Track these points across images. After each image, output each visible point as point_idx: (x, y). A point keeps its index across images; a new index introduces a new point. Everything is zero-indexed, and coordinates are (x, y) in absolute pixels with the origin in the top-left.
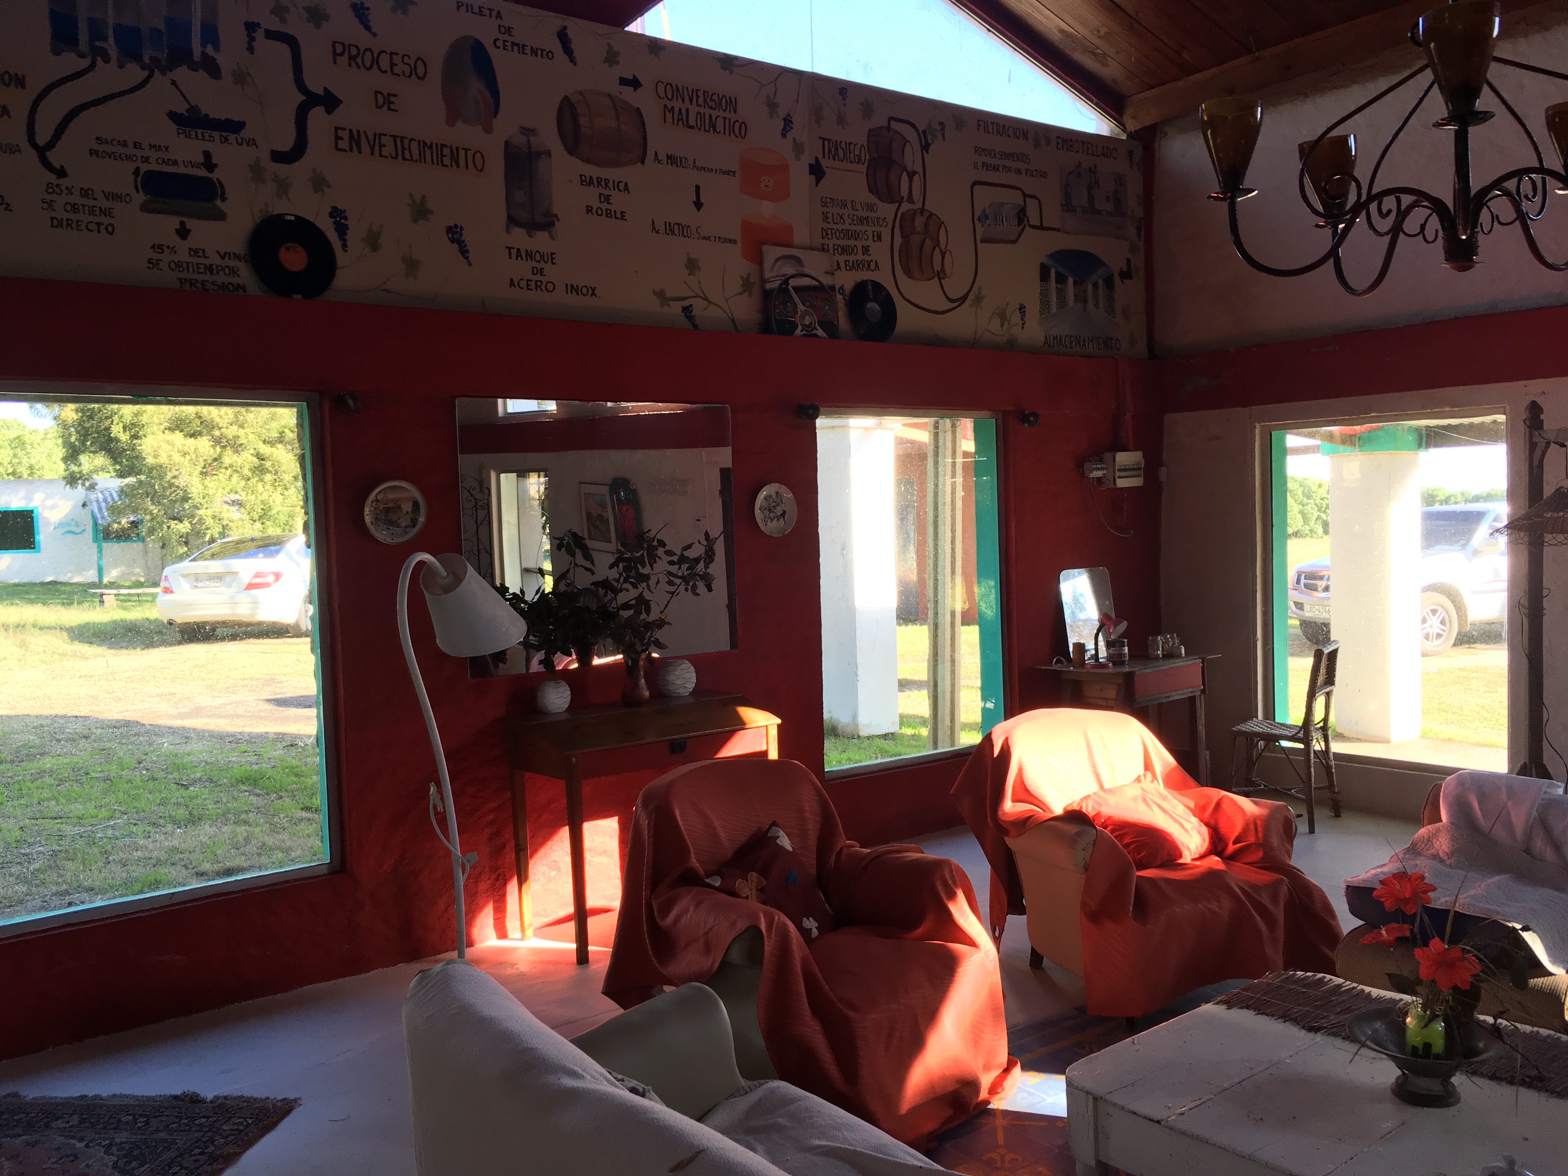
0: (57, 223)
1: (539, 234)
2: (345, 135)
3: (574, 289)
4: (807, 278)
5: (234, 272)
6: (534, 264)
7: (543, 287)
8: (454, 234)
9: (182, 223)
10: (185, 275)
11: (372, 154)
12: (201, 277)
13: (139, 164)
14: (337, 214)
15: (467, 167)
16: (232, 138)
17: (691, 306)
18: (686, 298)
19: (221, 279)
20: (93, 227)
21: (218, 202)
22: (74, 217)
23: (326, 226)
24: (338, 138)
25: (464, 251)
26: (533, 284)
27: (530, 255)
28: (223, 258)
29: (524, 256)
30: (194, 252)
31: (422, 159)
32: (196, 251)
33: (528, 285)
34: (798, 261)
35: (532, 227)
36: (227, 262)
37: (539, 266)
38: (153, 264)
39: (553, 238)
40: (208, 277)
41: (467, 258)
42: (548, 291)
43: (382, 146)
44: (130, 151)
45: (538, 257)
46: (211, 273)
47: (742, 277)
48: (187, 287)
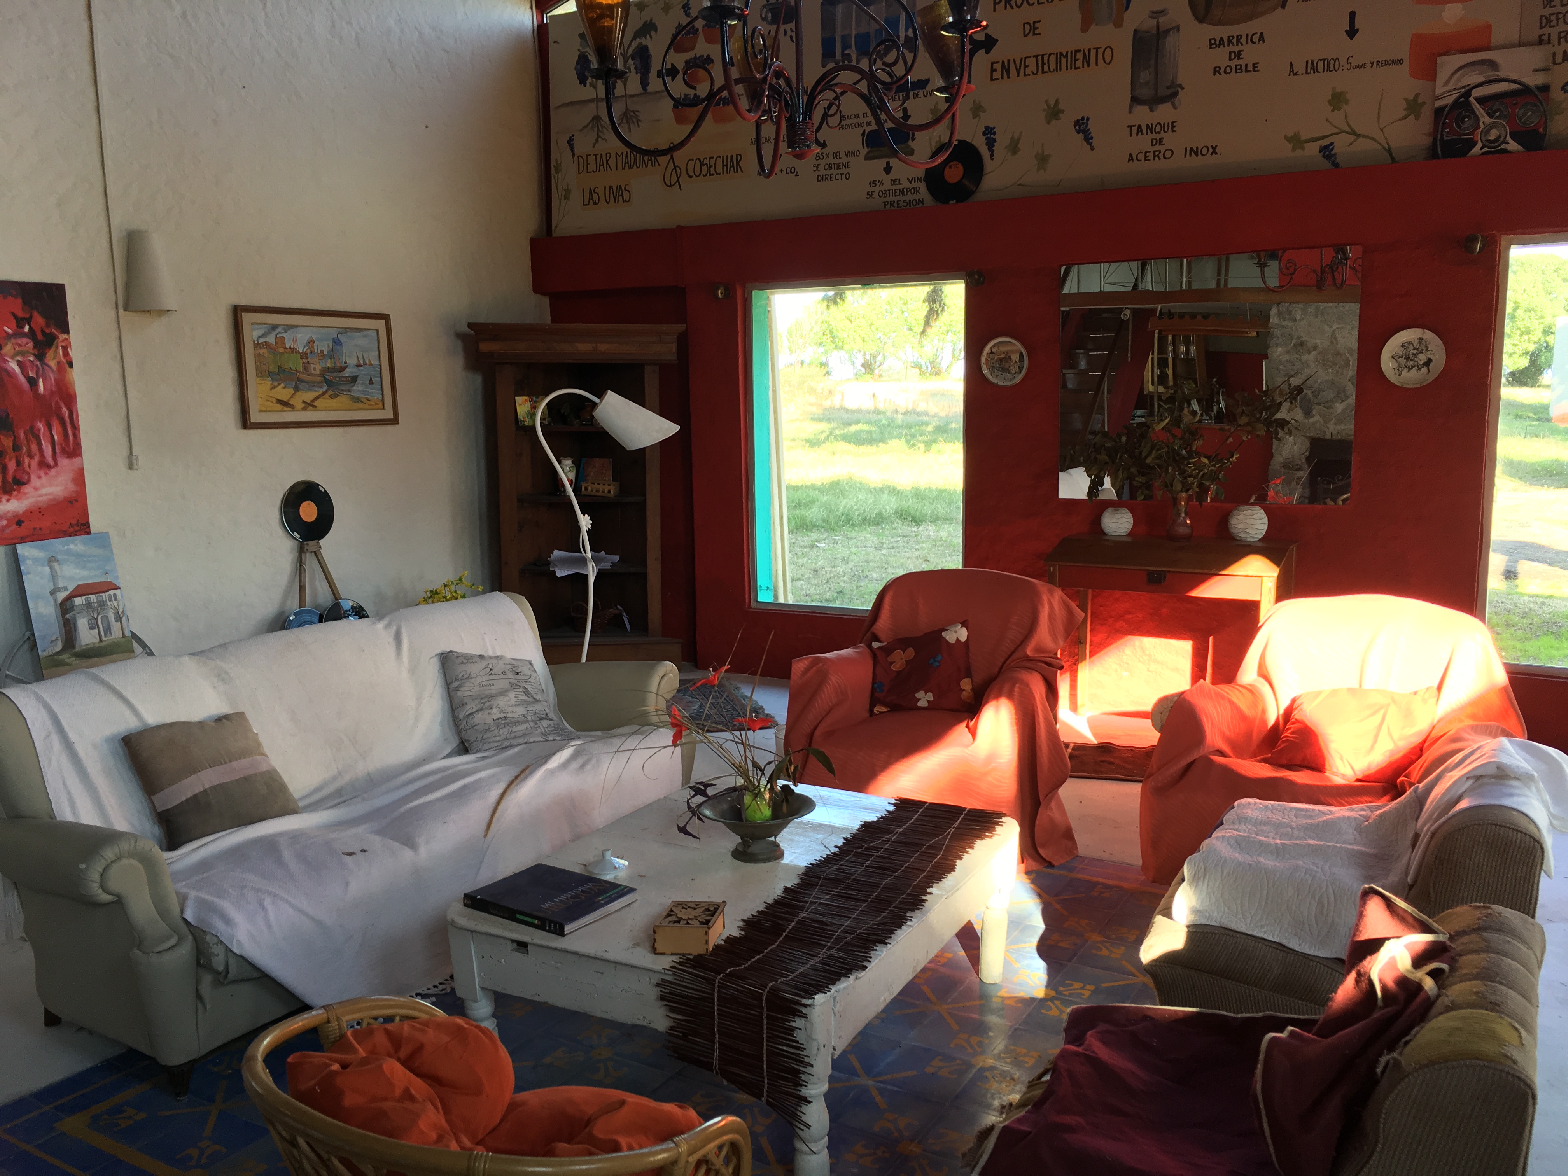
0: (820, 178)
1: (1161, 106)
2: (998, 67)
3: (1195, 152)
4: (1504, 83)
5: (917, 190)
6: (1154, 136)
7: (1161, 156)
8: (1082, 126)
9: (888, 163)
10: (888, 199)
11: (1018, 76)
12: (896, 199)
13: (865, 127)
14: (989, 132)
15: (1097, 64)
16: (921, 93)
17: (1332, 143)
18: (1327, 136)
19: (909, 197)
20: (839, 177)
21: (910, 143)
22: (829, 172)
23: (980, 143)
24: (993, 70)
25: (1088, 139)
26: (1151, 155)
27: (1150, 129)
28: (911, 182)
29: (1144, 131)
30: (894, 182)
31: (1058, 67)
32: (895, 181)
33: (1146, 156)
34: (1493, 65)
35: (1154, 102)
36: (914, 185)
37: (1158, 137)
38: (870, 195)
39: (1175, 108)
40: (901, 198)
41: (1090, 144)
42: (1165, 158)
43: (1026, 66)
44: (859, 121)
45: (1158, 128)
46: (903, 195)
47: (1406, 100)
48: (888, 207)
